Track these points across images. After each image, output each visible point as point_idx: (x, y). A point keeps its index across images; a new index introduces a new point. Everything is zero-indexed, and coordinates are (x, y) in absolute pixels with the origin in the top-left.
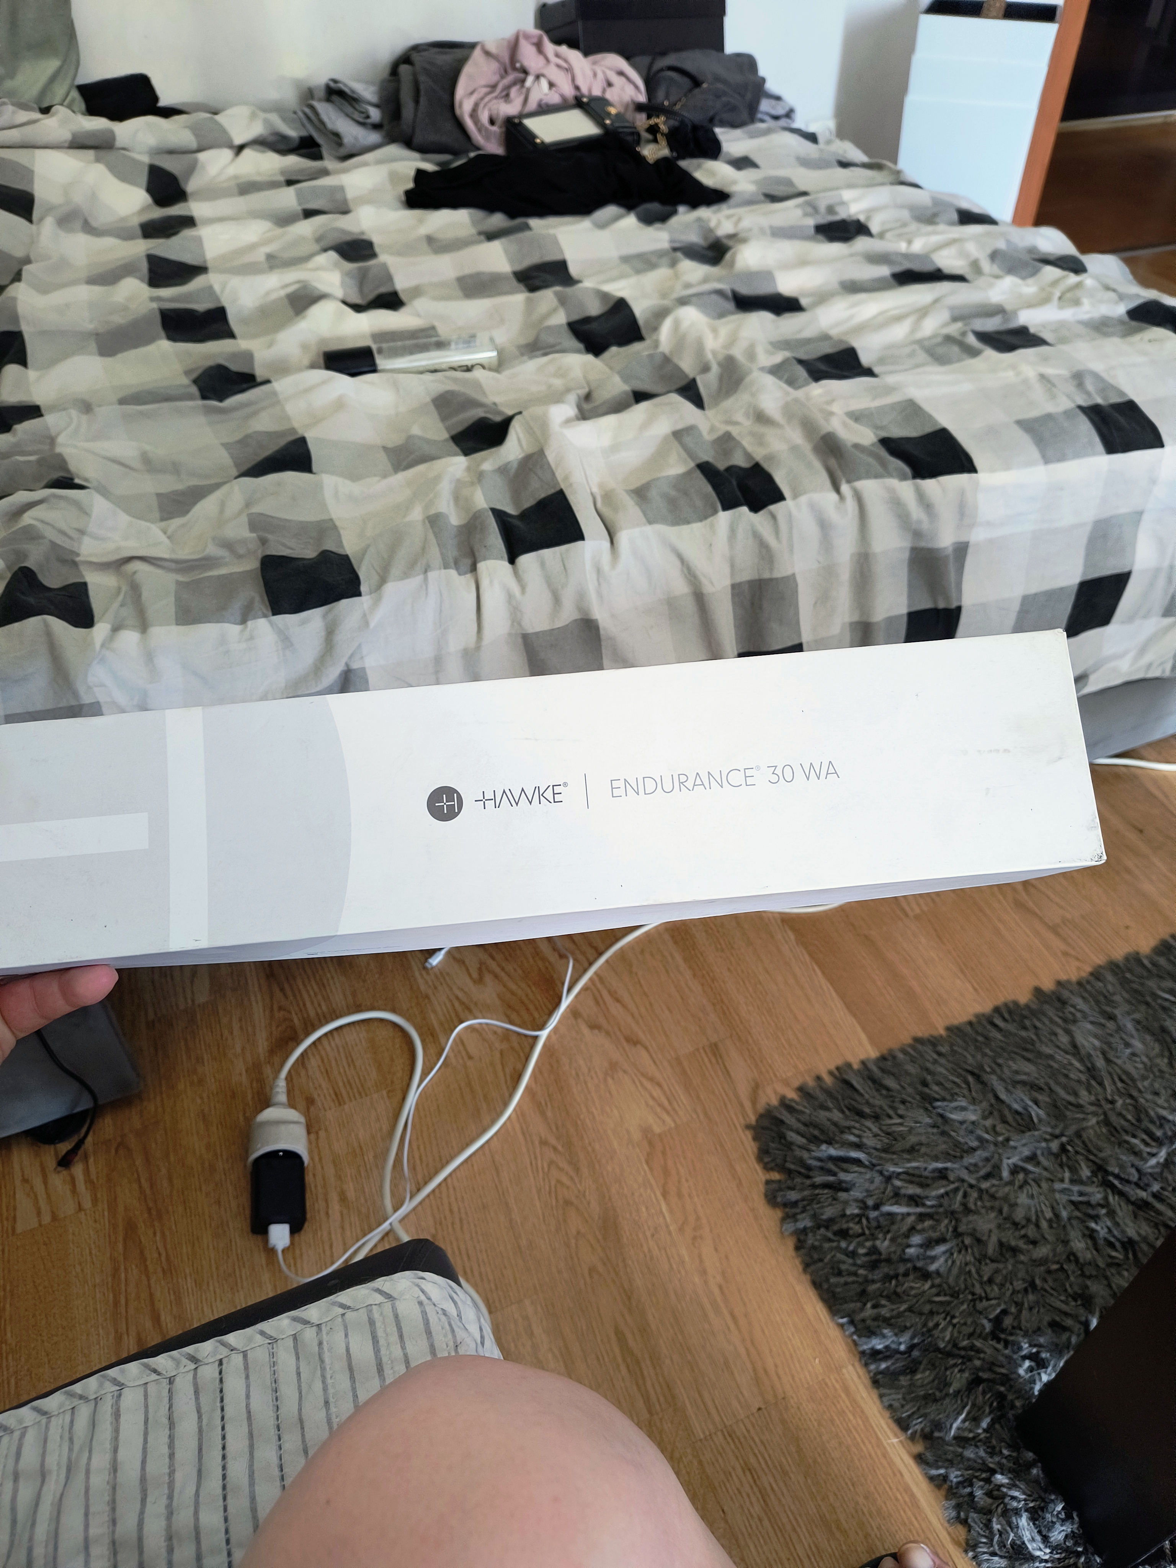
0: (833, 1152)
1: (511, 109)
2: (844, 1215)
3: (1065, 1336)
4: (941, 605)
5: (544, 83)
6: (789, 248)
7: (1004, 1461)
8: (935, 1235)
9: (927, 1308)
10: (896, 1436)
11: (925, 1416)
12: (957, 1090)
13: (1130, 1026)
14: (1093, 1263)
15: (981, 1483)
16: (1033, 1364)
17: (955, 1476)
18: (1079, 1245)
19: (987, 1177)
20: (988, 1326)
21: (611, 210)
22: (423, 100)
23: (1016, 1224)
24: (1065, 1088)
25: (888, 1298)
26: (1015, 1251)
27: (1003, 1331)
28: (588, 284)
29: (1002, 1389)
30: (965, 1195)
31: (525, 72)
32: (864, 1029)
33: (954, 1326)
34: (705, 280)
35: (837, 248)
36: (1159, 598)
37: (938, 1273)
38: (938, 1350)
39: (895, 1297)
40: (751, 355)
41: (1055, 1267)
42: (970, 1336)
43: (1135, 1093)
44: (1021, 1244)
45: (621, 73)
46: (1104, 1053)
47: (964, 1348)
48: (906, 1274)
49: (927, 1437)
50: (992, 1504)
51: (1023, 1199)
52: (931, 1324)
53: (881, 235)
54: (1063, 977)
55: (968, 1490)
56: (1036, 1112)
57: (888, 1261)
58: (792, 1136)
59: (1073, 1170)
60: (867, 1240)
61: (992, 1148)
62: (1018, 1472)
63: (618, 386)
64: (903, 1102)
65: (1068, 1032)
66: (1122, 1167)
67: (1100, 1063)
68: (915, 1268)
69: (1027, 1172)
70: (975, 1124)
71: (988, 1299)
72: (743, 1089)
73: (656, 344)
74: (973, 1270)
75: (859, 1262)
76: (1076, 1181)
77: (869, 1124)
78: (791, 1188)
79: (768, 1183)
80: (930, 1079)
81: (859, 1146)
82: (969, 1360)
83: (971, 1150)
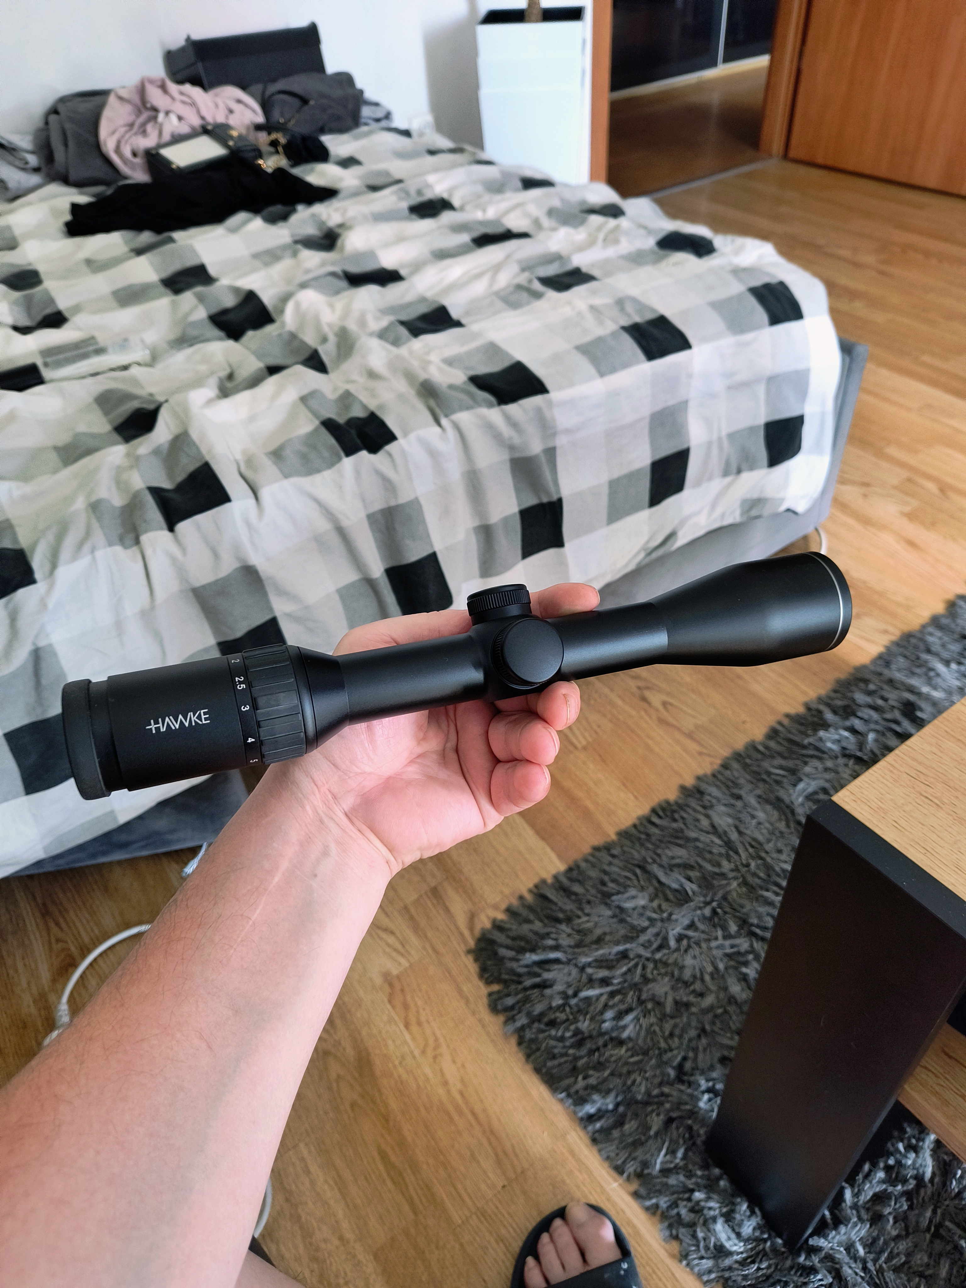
0: (535, 957)
1: (148, 142)
2: (550, 1008)
4: (545, 500)
5: (173, 118)
6: (388, 229)
7: (699, 1180)
8: (623, 1007)
9: (625, 1070)
10: (616, 1181)
11: (634, 1159)
12: (629, 883)
13: (753, 801)
15: (685, 1203)
16: (711, 1095)
17: (663, 1202)
18: (736, 988)
19: (660, 948)
20: (672, 1073)
21: (241, 216)
22: (71, 144)
23: (686, 984)
24: (710, 861)
25: (595, 1068)
26: (687, 1005)
27: (685, 1074)
28: (225, 282)
29: (690, 1122)
30: (644, 967)
31: (155, 110)
32: (553, 849)
33: (647, 1079)
34: (323, 264)
35: (427, 224)
36: (716, 463)
37: (629, 1039)
38: (637, 1102)
39: (599, 1066)
40: (362, 323)
41: (720, 1011)
42: (661, 1084)
43: (763, 854)
44: (692, 998)
45: (239, 101)
46: (736, 827)
47: (657, 1096)
48: (605, 1045)
49: (639, 1175)
50: (695, 1218)
51: (688, 961)
52: (629, 1082)
53: (462, 209)
54: (700, 772)
55: (675, 1212)
56: (690, 887)
57: (591, 1037)
58: (503, 952)
59: (724, 928)
60: (572, 1024)
61: (659, 924)
62: (710, 1187)
63: (255, 365)
64: (589, 902)
65: (708, 816)
66: (760, 917)
67: (734, 836)
68: (612, 1039)
69: (689, 938)
70: (644, 907)
71: (671, 1050)
72: (462, 920)
73: (283, 324)
74: (657, 1029)
75: (568, 1043)
76: (727, 937)
77: (563, 927)
78: (508, 995)
79: (490, 994)
80: (606, 878)
81: (557, 948)
82: (661, 1104)
83: (644, 930)
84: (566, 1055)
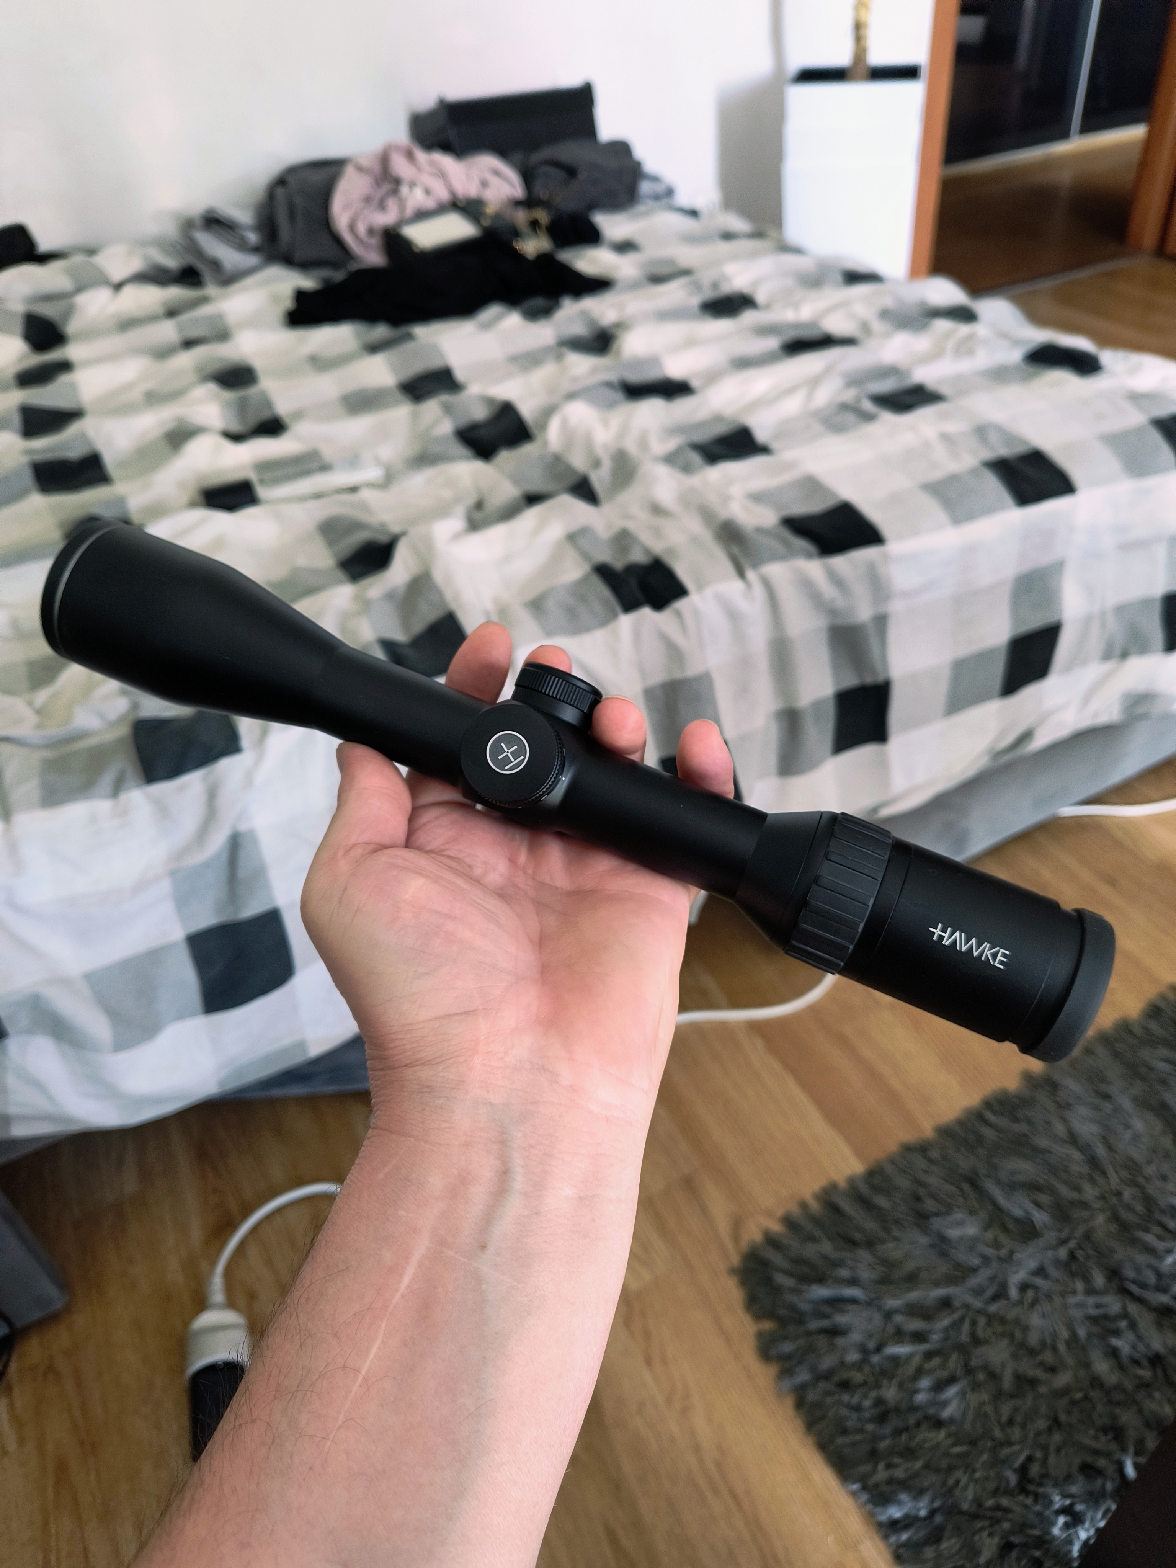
0: (824, 1292)
1: (386, 218)
2: (842, 1364)
3: (1099, 1482)
4: (869, 680)
5: (419, 191)
6: (676, 331)
8: (944, 1374)
9: (944, 1463)
12: (952, 1201)
13: (1127, 1104)
14: (1119, 1387)
16: (1068, 1518)
18: (1102, 1367)
19: (996, 1297)
20: (1013, 1479)
21: (495, 309)
22: (299, 221)
23: (1032, 1352)
24: (1066, 1183)
25: (901, 1455)
26: (1033, 1382)
27: (1031, 1481)
28: (475, 389)
29: (1037, 1554)
30: (974, 1323)
31: (397, 182)
33: (976, 1481)
34: (594, 370)
35: (724, 325)
36: (1095, 644)
37: (951, 1420)
38: (961, 1512)
39: (909, 1453)
40: (644, 445)
41: (1078, 1396)
42: (995, 1493)
43: (1141, 1180)
44: (1039, 1373)
45: (497, 173)
46: (1104, 1139)
47: (991, 1509)
48: (918, 1425)
51: (1035, 1320)
52: (951, 1482)
53: (768, 307)
56: (1040, 1218)
57: (897, 1410)
58: (780, 1278)
59: (1087, 1278)
60: (872, 1389)
61: (995, 1264)
63: (509, 491)
64: (896, 1222)
65: (1061, 1117)
66: (1138, 1269)
67: (1101, 1151)
68: (927, 1418)
69: (1036, 1288)
70: (975, 1240)
71: (1010, 1443)
72: (723, 1227)
73: (545, 443)
74: (989, 1409)
75: (866, 1415)
76: (1090, 1291)
77: (863, 1254)
78: (785, 1338)
79: (760, 1335)
80: (921, 1192)
81: (853, 1282)
82: (997, 1521)
83: (974, 1270)
84: (861, 1431)
